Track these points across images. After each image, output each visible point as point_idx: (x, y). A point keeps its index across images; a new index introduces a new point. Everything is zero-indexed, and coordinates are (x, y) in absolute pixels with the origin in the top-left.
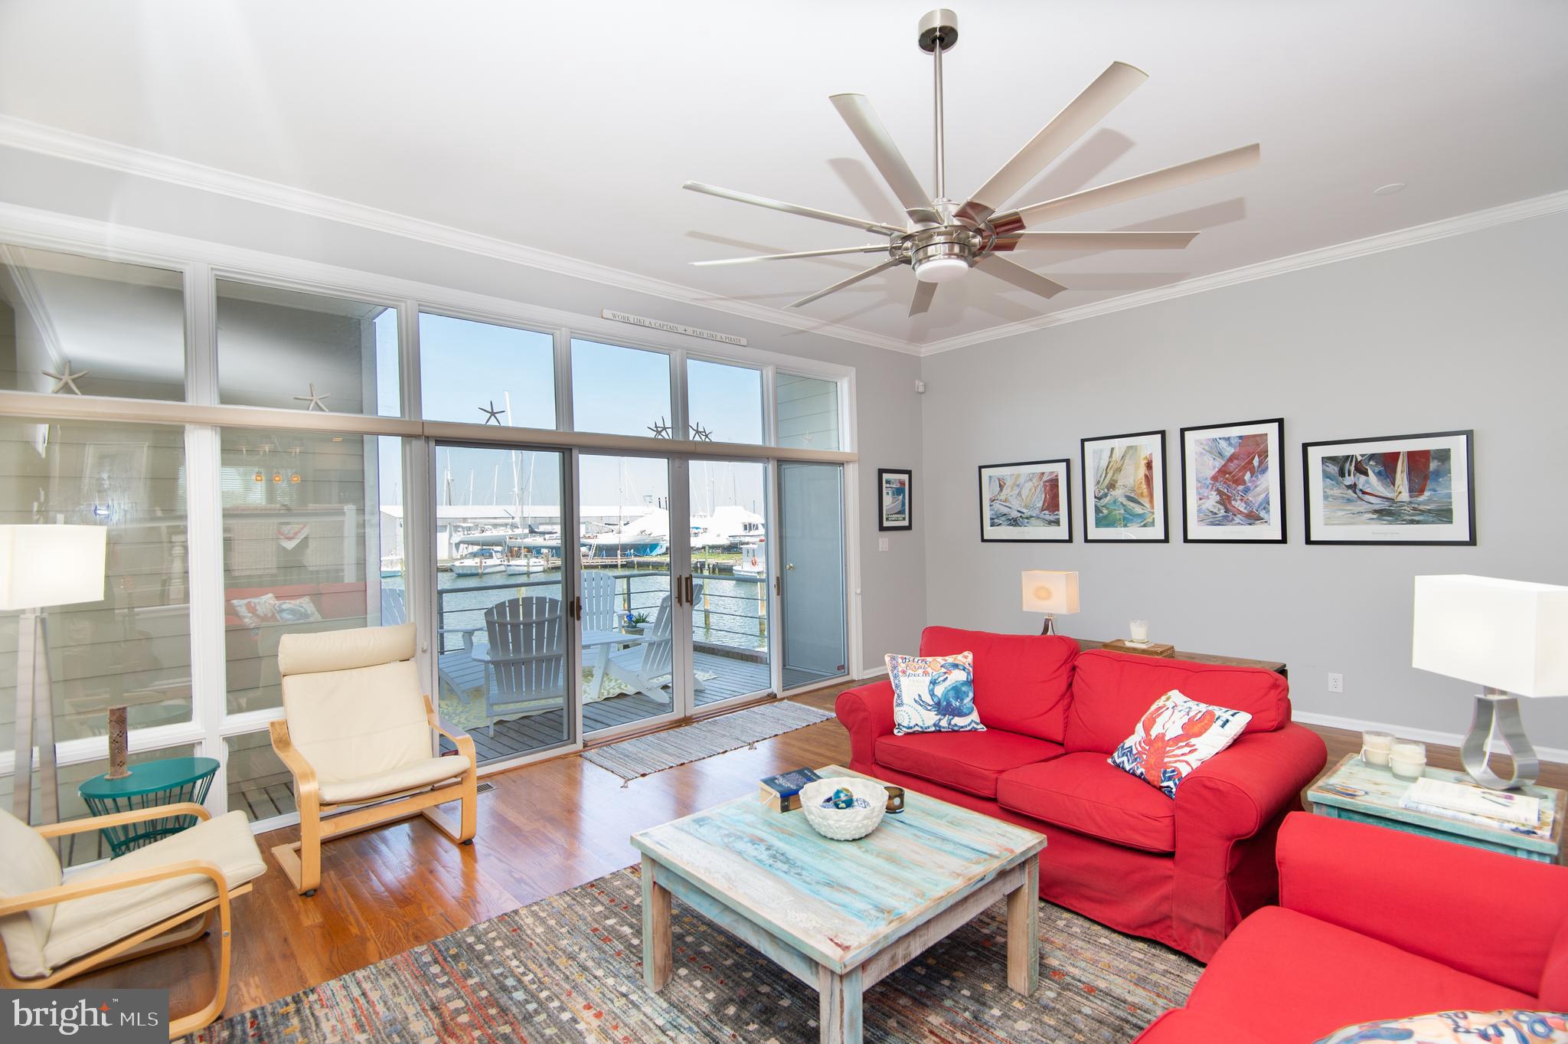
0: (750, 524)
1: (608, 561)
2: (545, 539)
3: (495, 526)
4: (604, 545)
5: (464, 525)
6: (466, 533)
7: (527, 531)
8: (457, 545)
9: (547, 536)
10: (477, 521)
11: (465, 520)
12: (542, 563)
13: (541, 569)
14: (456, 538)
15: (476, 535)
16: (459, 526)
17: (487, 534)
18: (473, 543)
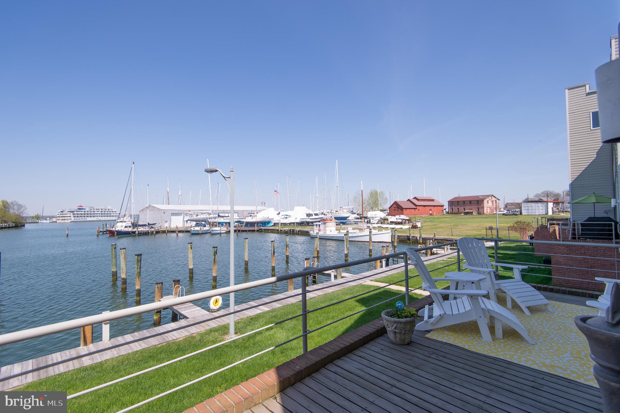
0: (309, 214)
1: (251, 229)
2: (224, 219)
3: (202, 213)
4: (249, 222)
5: (190, 213)
6: (190, 216)
7: (217, 216)
8: (187, 221)
9: (225, 218)
10: (195, 211)
11: (190, 211)
12: (225, 229)
13: (224, 232)
14: (186, 218)
15: (195, 217)
16: (187, 214)
17: (199, 217)
18: (193, 221)
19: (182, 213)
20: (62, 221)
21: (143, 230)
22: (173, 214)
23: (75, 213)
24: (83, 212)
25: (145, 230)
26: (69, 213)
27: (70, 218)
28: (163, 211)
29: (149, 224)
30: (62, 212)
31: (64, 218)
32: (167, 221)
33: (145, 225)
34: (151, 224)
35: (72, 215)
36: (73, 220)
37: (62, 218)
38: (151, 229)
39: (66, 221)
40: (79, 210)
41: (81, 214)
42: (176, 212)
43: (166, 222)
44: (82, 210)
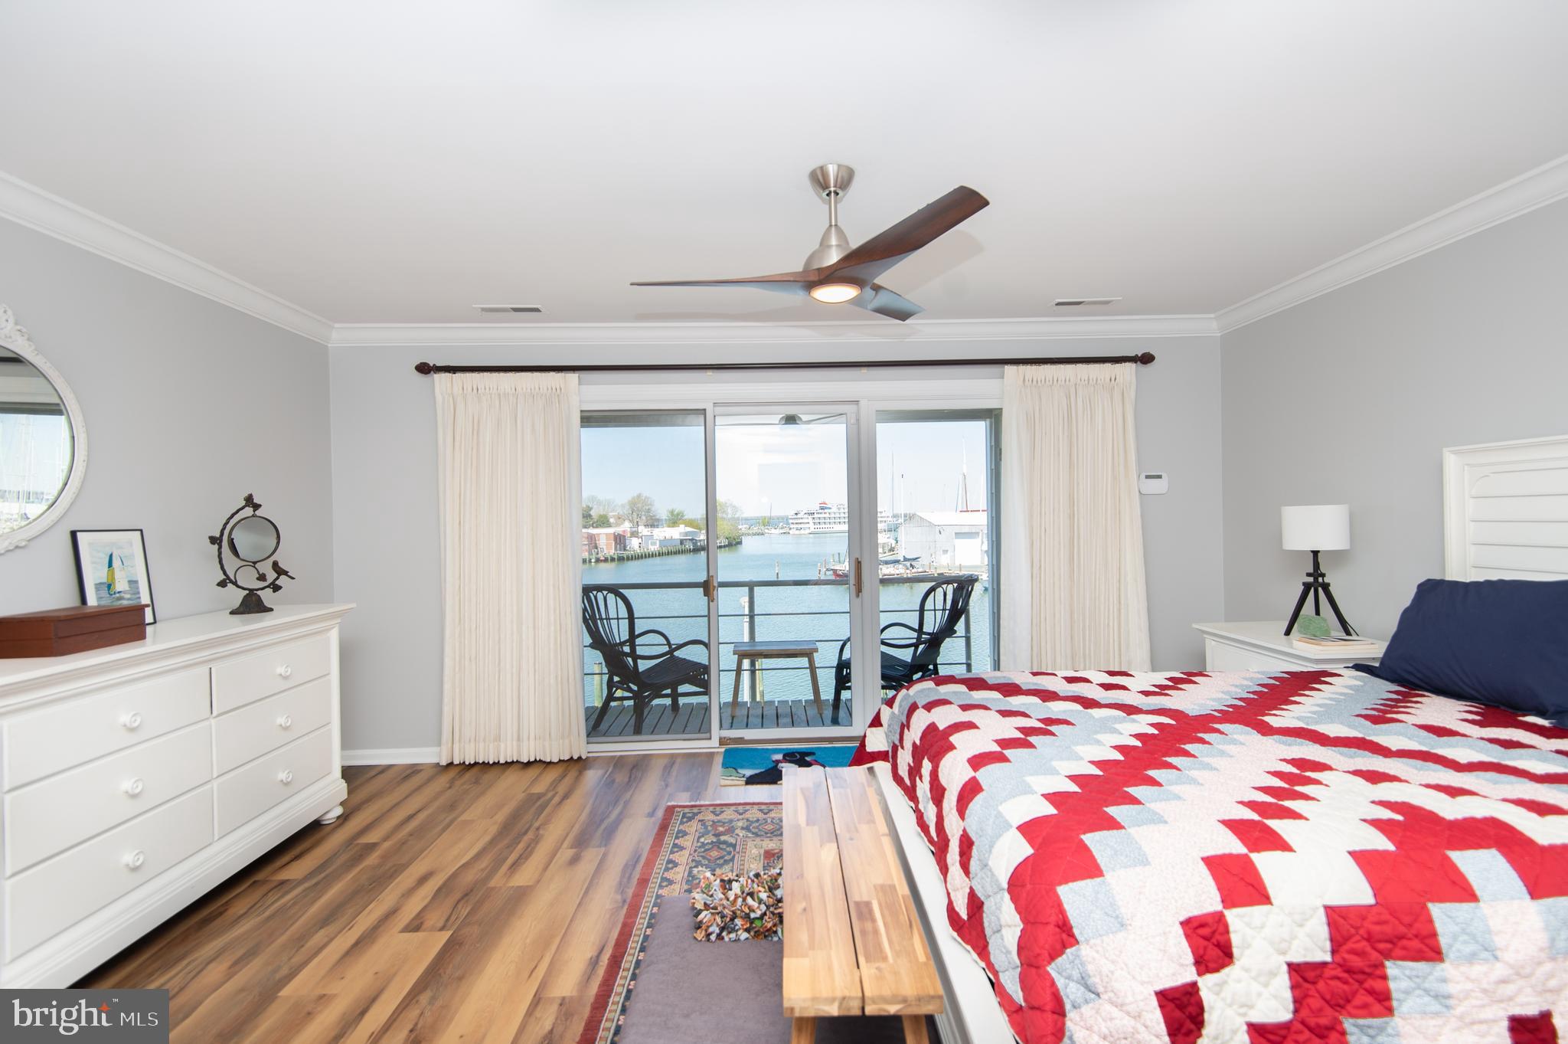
19: (978, 533)
20: (797, 532)
21: (893, 572)
22: (958, 535)
23: (816, 516)
24: (827, 515)
25: (898, 572)
26: (806, 516)
27: (807, 526)
28: (937, 529)
29: (906, 559)
30: (796, 514)
31: (799, 526)
32: (947, 551)
33: (897, 562)
34: (909, 560)
35: (810, 520)
36: (812, 530)
37: (797, 526)
38: (908, 569)
39: (802, 532)
40: (821, 511)
41: (825, 518)
42: (966, 530)
43: (945, 552)
44: (826, 511)
